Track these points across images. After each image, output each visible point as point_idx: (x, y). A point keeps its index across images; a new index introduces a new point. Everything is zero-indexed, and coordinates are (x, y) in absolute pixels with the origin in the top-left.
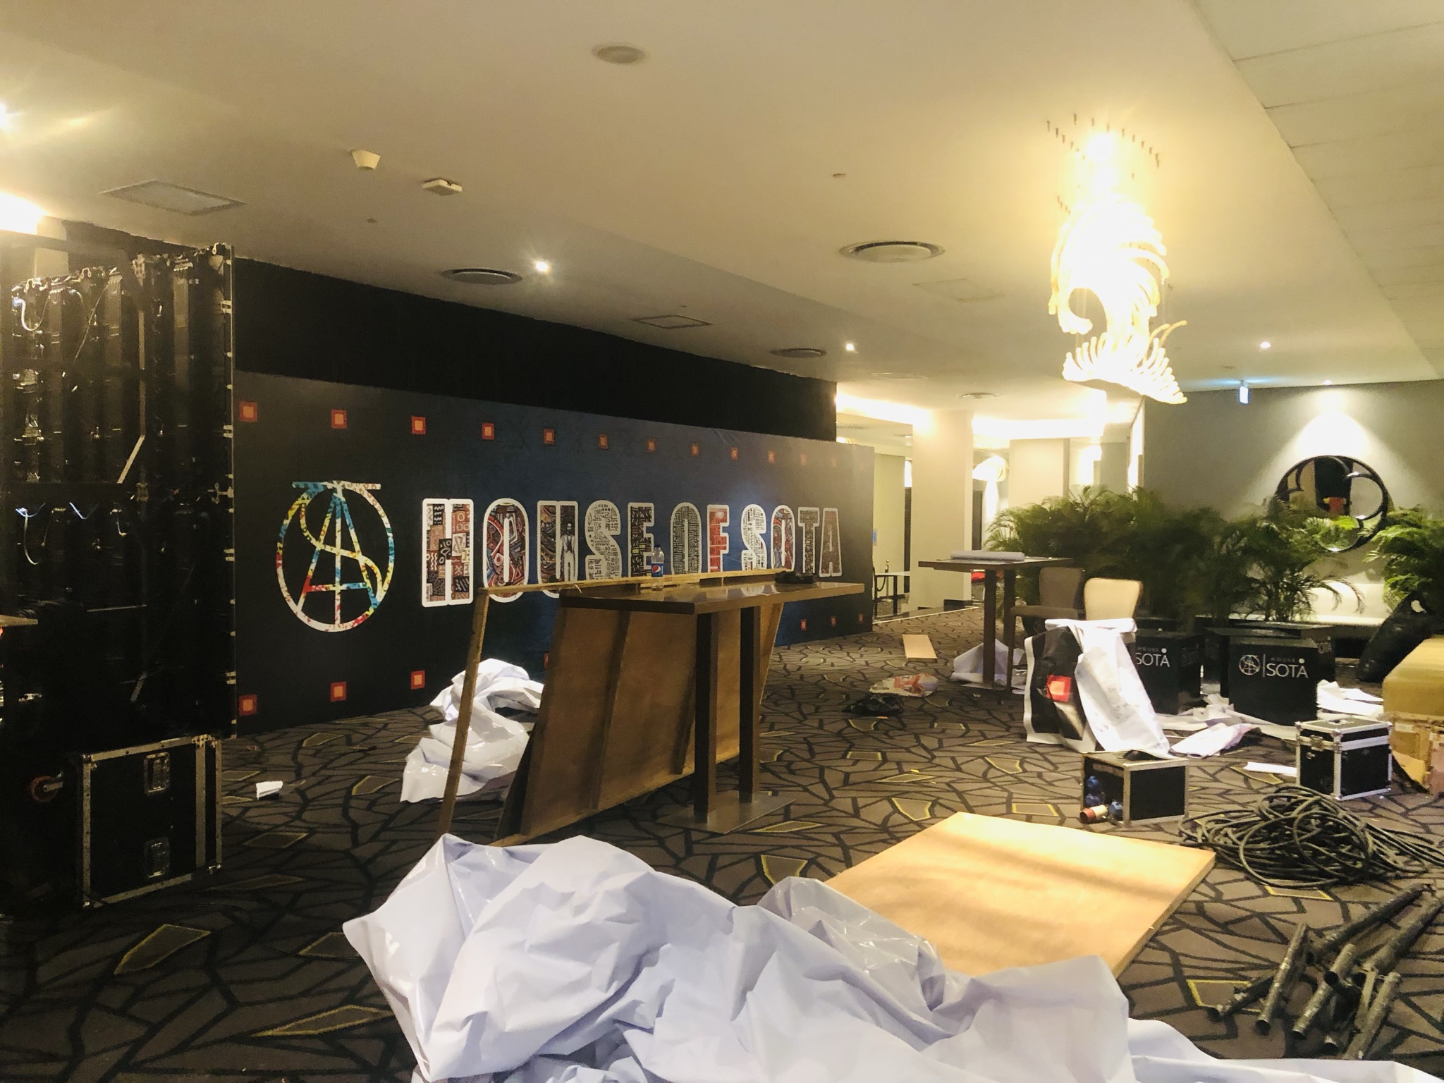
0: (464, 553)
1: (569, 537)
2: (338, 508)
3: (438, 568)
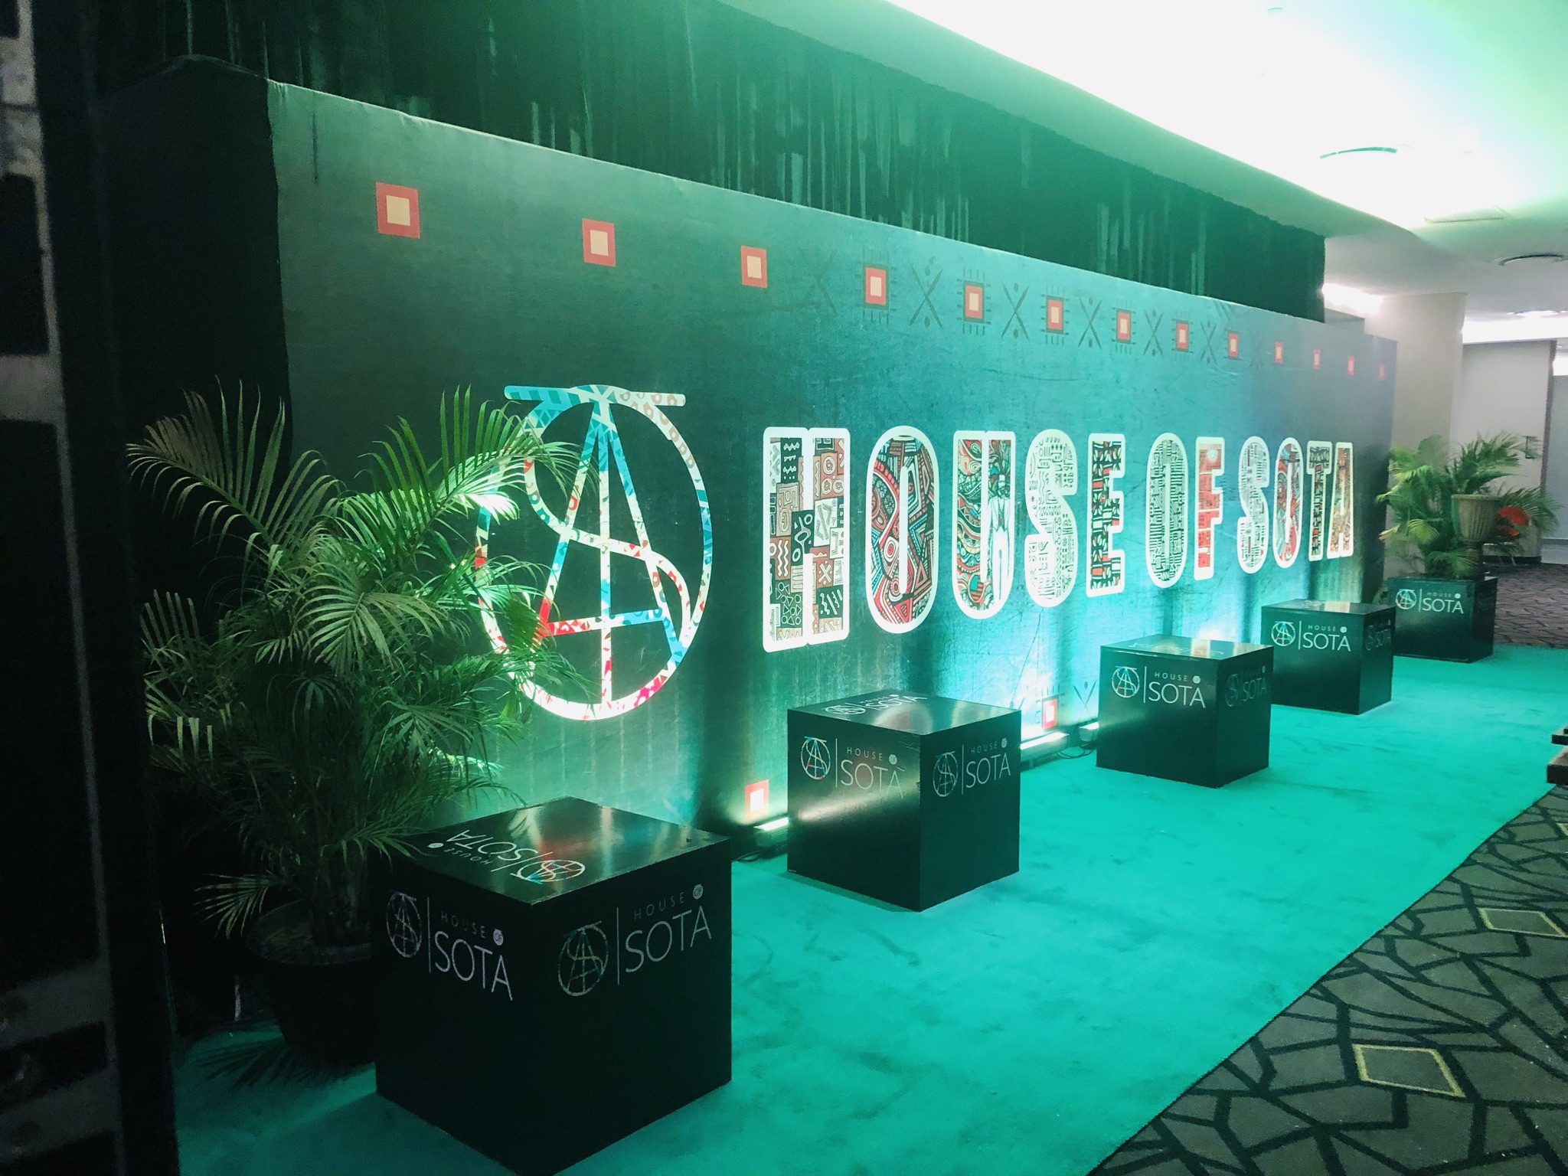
0: (833, 539)
1: (1002, 502)
2: (603, 449)
3: (790, 571)
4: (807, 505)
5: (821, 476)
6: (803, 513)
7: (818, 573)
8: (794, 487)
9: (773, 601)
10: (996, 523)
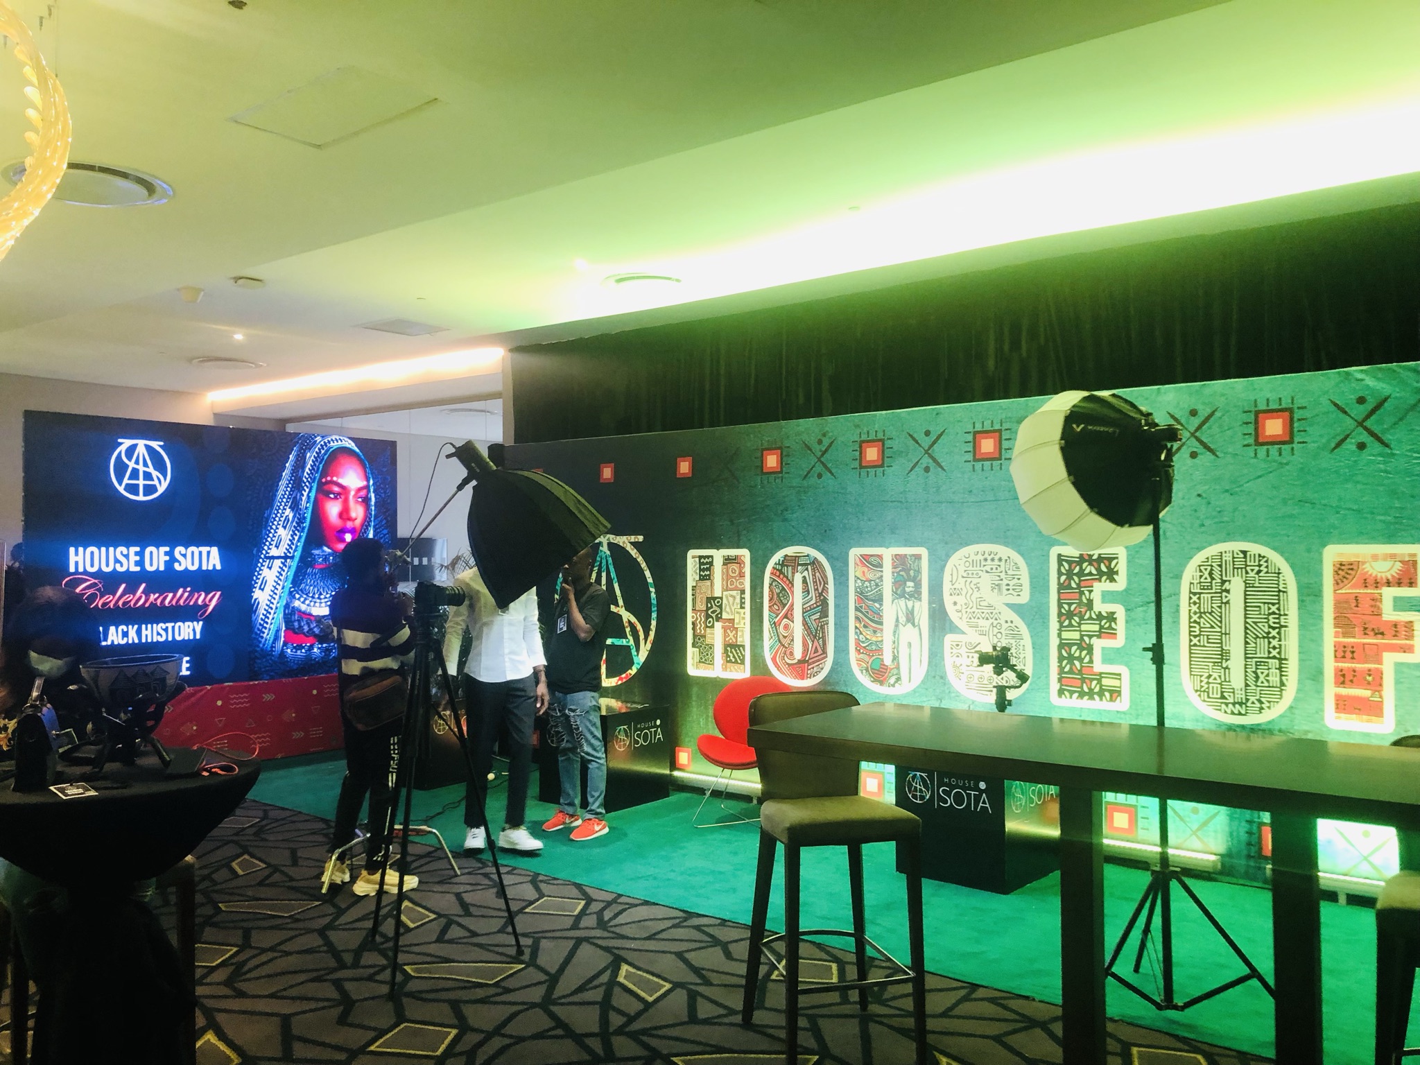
0: (737, 616)
1: (910, 604)
2: (604, 562)
3: (705, 631)
4: (717, 593)
5: (727, 577)
6: (714, 599)
7: (725, 635)
8: (708, 583)
9: (694, 646)
10: (903, 619)
